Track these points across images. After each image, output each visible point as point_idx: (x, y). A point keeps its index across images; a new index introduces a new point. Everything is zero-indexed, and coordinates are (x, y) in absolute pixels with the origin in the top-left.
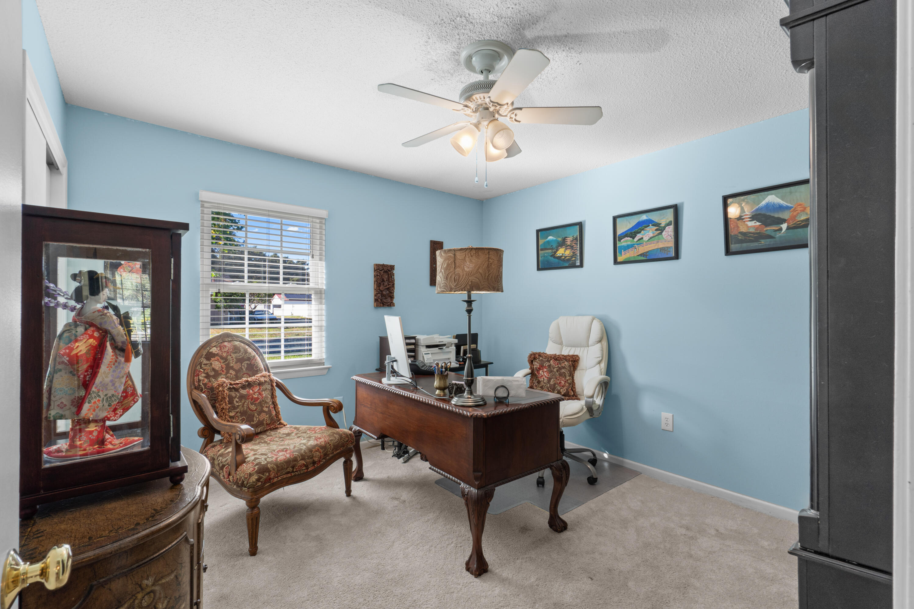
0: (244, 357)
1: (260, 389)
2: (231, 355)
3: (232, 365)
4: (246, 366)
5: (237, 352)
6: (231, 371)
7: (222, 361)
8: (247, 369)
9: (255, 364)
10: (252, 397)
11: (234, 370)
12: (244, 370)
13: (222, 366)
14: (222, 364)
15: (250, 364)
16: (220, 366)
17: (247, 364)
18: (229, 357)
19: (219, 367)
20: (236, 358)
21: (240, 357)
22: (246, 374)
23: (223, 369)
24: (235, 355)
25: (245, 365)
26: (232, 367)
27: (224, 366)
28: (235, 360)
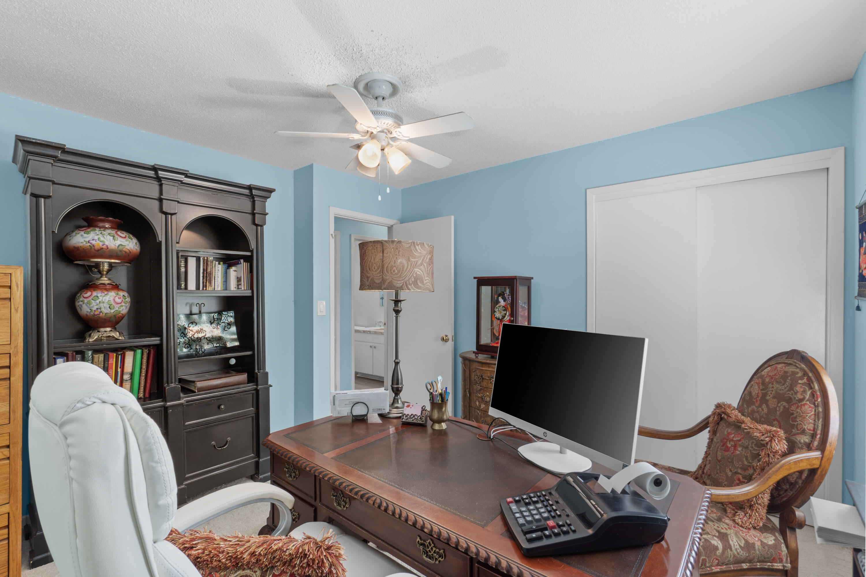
0: (785, 394)
1: (740, 440)
2: (773, 384)
3: (768, 398)
4: (781, 410)
5: (781, 383)
6: (764, 406)
7: (761, 387)
8: (781, 414)
9: (793, 414)
10: (726, 442)
11: (768, 406)
12: (778, 413)
13: (758, 393)
14: (760, 391)
15: (788, 409)
16: (757, 392)
17: (784, 407)
18: (770, 386)
19: (755, 393)
20: (776, 391)
21: (781, 392)
22: (778, 421)
23: (758, 399)
24: (777, 386)
25: (782, 407)
26: (767, 401)
27: (760, 395)
28: (774, 392)
